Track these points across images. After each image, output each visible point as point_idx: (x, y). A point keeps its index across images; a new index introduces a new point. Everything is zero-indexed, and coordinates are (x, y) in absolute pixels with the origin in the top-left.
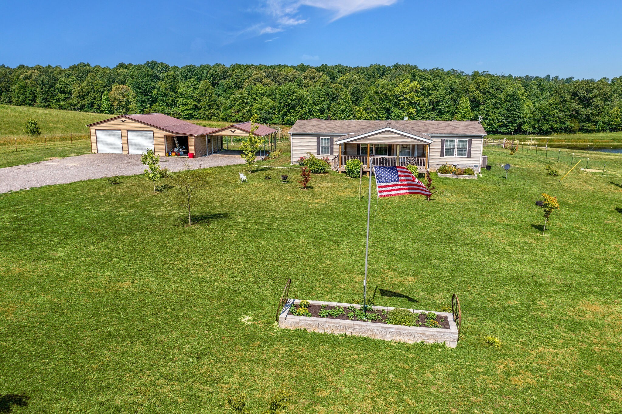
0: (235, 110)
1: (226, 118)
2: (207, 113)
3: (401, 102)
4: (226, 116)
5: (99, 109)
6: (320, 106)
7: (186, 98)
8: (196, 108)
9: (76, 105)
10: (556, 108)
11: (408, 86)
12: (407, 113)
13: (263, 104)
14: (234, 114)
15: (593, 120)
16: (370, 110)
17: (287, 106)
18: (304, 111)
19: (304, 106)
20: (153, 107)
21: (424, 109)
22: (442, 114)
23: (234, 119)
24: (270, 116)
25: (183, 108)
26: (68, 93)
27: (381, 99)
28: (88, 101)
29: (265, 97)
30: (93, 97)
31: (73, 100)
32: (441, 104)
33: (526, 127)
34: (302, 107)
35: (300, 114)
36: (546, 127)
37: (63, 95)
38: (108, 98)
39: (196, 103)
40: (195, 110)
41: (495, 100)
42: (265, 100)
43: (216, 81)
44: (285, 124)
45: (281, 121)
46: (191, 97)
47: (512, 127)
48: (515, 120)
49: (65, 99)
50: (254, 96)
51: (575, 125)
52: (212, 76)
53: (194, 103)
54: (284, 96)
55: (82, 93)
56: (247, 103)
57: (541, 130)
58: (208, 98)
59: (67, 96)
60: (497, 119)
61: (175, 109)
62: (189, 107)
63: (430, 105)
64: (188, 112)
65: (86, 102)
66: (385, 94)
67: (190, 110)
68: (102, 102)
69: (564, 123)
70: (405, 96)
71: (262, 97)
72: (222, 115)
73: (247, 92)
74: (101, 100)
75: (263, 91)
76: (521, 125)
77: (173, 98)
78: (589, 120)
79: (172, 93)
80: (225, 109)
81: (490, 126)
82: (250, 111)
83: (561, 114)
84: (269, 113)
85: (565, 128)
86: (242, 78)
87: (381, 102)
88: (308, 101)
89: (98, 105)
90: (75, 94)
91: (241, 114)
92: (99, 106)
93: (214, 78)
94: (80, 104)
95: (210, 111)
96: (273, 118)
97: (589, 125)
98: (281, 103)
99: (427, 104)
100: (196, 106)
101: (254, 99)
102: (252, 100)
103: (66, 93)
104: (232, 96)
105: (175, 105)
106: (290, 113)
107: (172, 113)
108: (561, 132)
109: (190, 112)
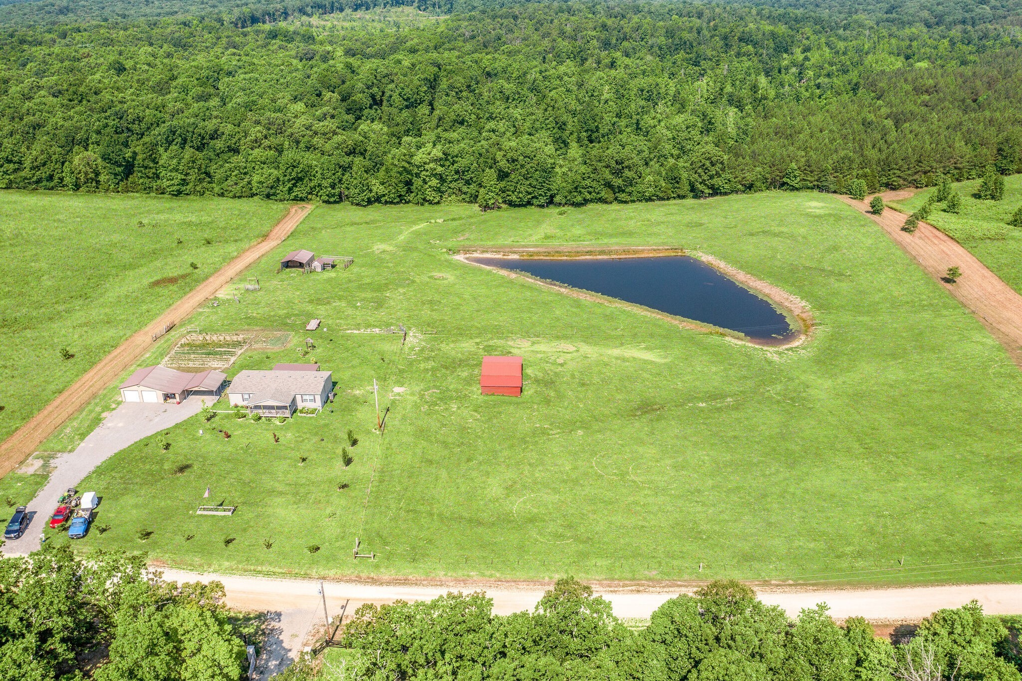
0: (232, 183)
1: (222, 193)
2: (198, 188)
3: (423, 173)
4: (222, 191)
5: (61, 183)
6: (330, 181)
7: (171, 171)
8: (184, 182)
9: (30, 179)
10: (589, 177)
11: (429, 154)
12: (430, 186)
13: (264, 176)
14: (230, 188)
15: (627, 190)
16: (387, 184)
17: (292, 179)
18: (312, 184)
19: (313, 178)
20: (130, 179)
21: (450, 178)
22: (470, 184)
23: (231, 194)
24: (273, 191)
25: (168, 183)
26: (18, 163)
27: (398, 172)
28: (46, 173)
29: (265, 166)
30: (52, 169)
31: (26, 173)
32: (466, 173)
33: (557, 199)
34: (311, 180)
35: (309, 188)
36: (579, 199)
37: (12, 165)
38: (71, 170)
39: (183, 177)
40: (183, 185)
41: (524, 171)
42: (267, 171)
43: (205, 141)
44: (293, 200)
45: (287, 196)
46: (177, 170)
47: (543, 200)
48: (545, 193)
49: (15, 171)
50: (253, 165)
51: (610, 196)
52: (200, 135)
53: (180, 176)
54: (287, 169)
55: (35, 164)
56: (245, 174)
57: (574, 202)
58: (196, 170)
59: (16, 166)
60: (527, 192)
61: (159, 182)
62: (175, 182)
63: (456, 173)
64: (176, 188)
65: (43, 173)
66: (403, 167)
67: (178, 185)
68: (64, 174)
69: (598, 193)
70: (427, 167)
71: (262, 165)
72: (217, 189)
73: (244, 160)
74: (62, 172)
75: (263, 158)
76: (552, 197)
77: (154, 171)
78: (623, 191)
79: (152, 165)
80: (220, 183)
81: (519, 200)
82: (249, 183)
83: (594, 184)
84: (272, 188)
85: (600, 199)
86: (237, 138)
87: (398, 175)
88: (317, 172)
89: (59, 178)
90: (27, 164)
91: (238, 187)
92: (62, 179)
93: (203, 138)
94: (35, 178)
95: (201, 186)
96: (278, 192)
97: (622, 196)
98: (286, 176)
99: (453, 172)
100: (184, 180)
101: (254, 168)
102: (251, 169)
103: (14, 163)
104: (227, 165)
105: (158, 177)
106: (296, 187)
107: (155, 187)
108: (597, 203)
109: (178, 188)
